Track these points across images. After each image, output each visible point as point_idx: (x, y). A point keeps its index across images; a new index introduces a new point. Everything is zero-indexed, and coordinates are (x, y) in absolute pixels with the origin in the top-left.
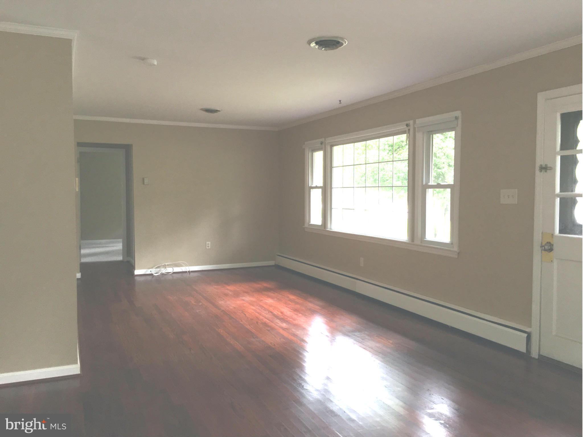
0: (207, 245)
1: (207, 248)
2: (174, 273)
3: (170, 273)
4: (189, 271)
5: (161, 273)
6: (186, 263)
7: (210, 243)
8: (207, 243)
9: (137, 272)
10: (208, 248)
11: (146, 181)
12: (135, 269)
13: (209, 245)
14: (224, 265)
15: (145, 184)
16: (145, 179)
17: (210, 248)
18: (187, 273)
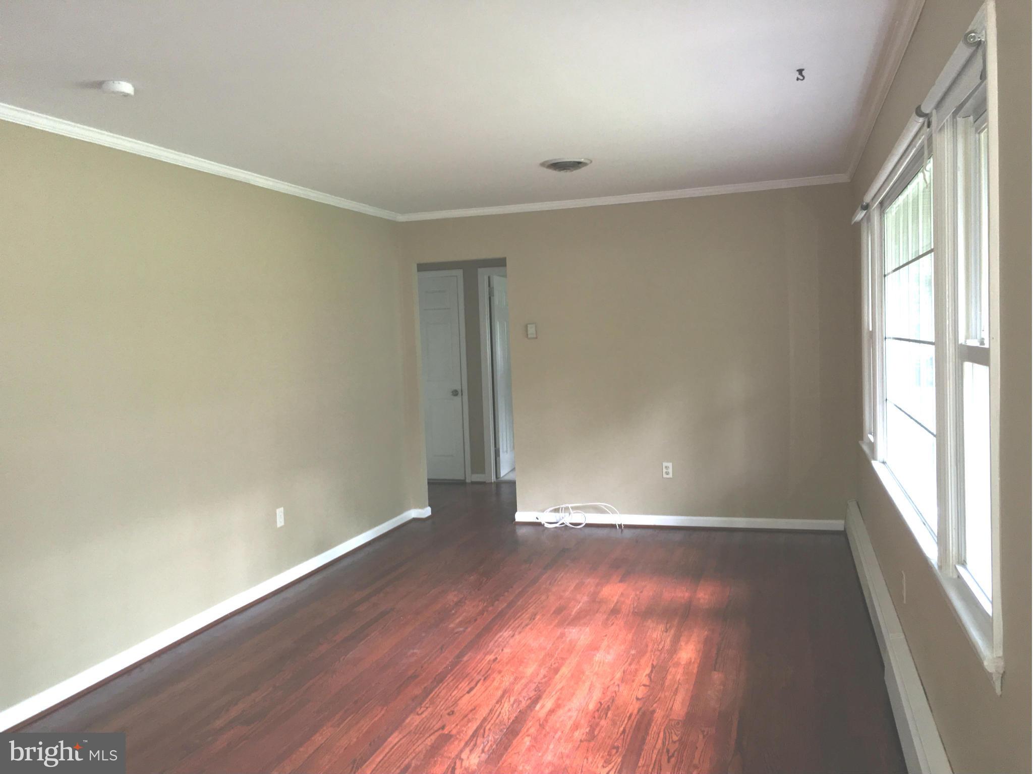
0: (664, 470)
1: (665, 476)
2: (588, 526)
3: (580, 524)
4: (620, 526)
5: (563, 524)
6: (611, 506)
7: (670, 465)
8: (665, 464)
9: (520, 517)
10: (668, 476)
11: (531, 330)
12: (516, 511)
13: (670, 470)
14: (705, 518)
15: (529, 336)
16: (528, 325)
17: (670, 476)
18: (613, 530)
